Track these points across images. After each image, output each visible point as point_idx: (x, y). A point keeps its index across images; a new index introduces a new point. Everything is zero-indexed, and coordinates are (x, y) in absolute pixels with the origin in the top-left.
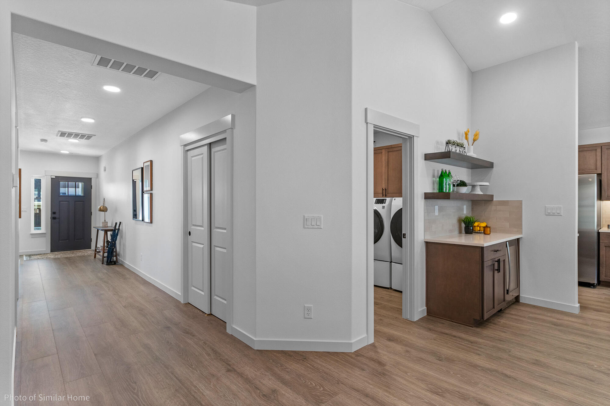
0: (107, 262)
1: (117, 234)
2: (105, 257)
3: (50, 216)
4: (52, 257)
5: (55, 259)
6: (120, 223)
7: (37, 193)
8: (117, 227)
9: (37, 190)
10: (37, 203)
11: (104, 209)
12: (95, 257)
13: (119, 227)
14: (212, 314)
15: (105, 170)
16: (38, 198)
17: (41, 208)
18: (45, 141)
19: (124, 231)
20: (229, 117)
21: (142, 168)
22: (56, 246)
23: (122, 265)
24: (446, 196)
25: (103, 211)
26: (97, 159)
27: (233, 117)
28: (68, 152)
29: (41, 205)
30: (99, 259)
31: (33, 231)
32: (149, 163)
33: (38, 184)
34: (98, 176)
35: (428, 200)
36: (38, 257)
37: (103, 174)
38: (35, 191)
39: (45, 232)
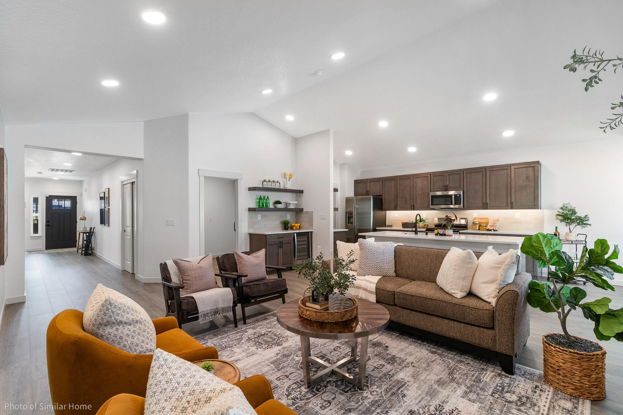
0: (85, 254)
1: (92, 235)
2: (83, 251)
3: (45, 224)
4: (47, 252)
5: (48, 254)
6: (94, 227)
7: (35, 206)
8: (92, 231)
9: (35, 203)
10: (35, 215)
11: (84, 219)
12: (78, 252)
13: (93, 230)
14: (134, 273)
15: (86, 191)
16: (37, 211)
17: (38, 219)
18: (41, 173)
19: (96, 233)
20: (135, 172)
21: (104, 192)
22: (49, 246)
23: (95, 256)
24: (267, 209)
25: (83, 220)
26: (81, 182)
27: (137, 171)
28: (58, 179)
29: (38, 216)
30: (80, 253)
31: (32, 234)
32: (107, 190)
33: (36, 200)
34: (81, 195)
35: (250, 212)
36: (36, 252)
37: (84, 194)
38: (34, 204)
39: (41, 235)
